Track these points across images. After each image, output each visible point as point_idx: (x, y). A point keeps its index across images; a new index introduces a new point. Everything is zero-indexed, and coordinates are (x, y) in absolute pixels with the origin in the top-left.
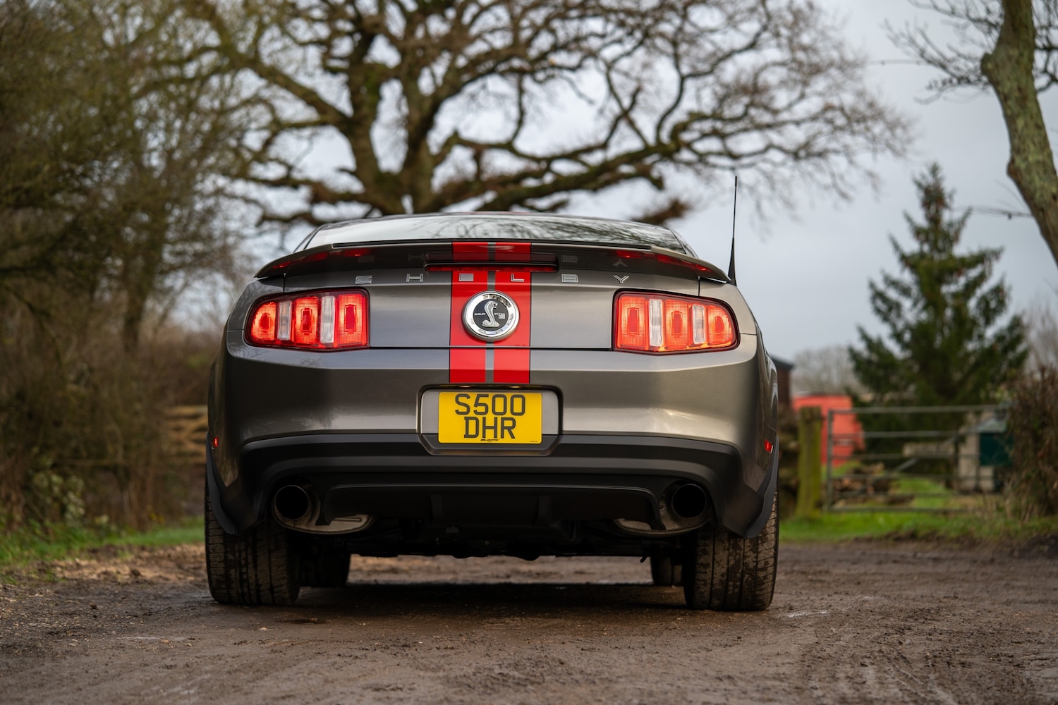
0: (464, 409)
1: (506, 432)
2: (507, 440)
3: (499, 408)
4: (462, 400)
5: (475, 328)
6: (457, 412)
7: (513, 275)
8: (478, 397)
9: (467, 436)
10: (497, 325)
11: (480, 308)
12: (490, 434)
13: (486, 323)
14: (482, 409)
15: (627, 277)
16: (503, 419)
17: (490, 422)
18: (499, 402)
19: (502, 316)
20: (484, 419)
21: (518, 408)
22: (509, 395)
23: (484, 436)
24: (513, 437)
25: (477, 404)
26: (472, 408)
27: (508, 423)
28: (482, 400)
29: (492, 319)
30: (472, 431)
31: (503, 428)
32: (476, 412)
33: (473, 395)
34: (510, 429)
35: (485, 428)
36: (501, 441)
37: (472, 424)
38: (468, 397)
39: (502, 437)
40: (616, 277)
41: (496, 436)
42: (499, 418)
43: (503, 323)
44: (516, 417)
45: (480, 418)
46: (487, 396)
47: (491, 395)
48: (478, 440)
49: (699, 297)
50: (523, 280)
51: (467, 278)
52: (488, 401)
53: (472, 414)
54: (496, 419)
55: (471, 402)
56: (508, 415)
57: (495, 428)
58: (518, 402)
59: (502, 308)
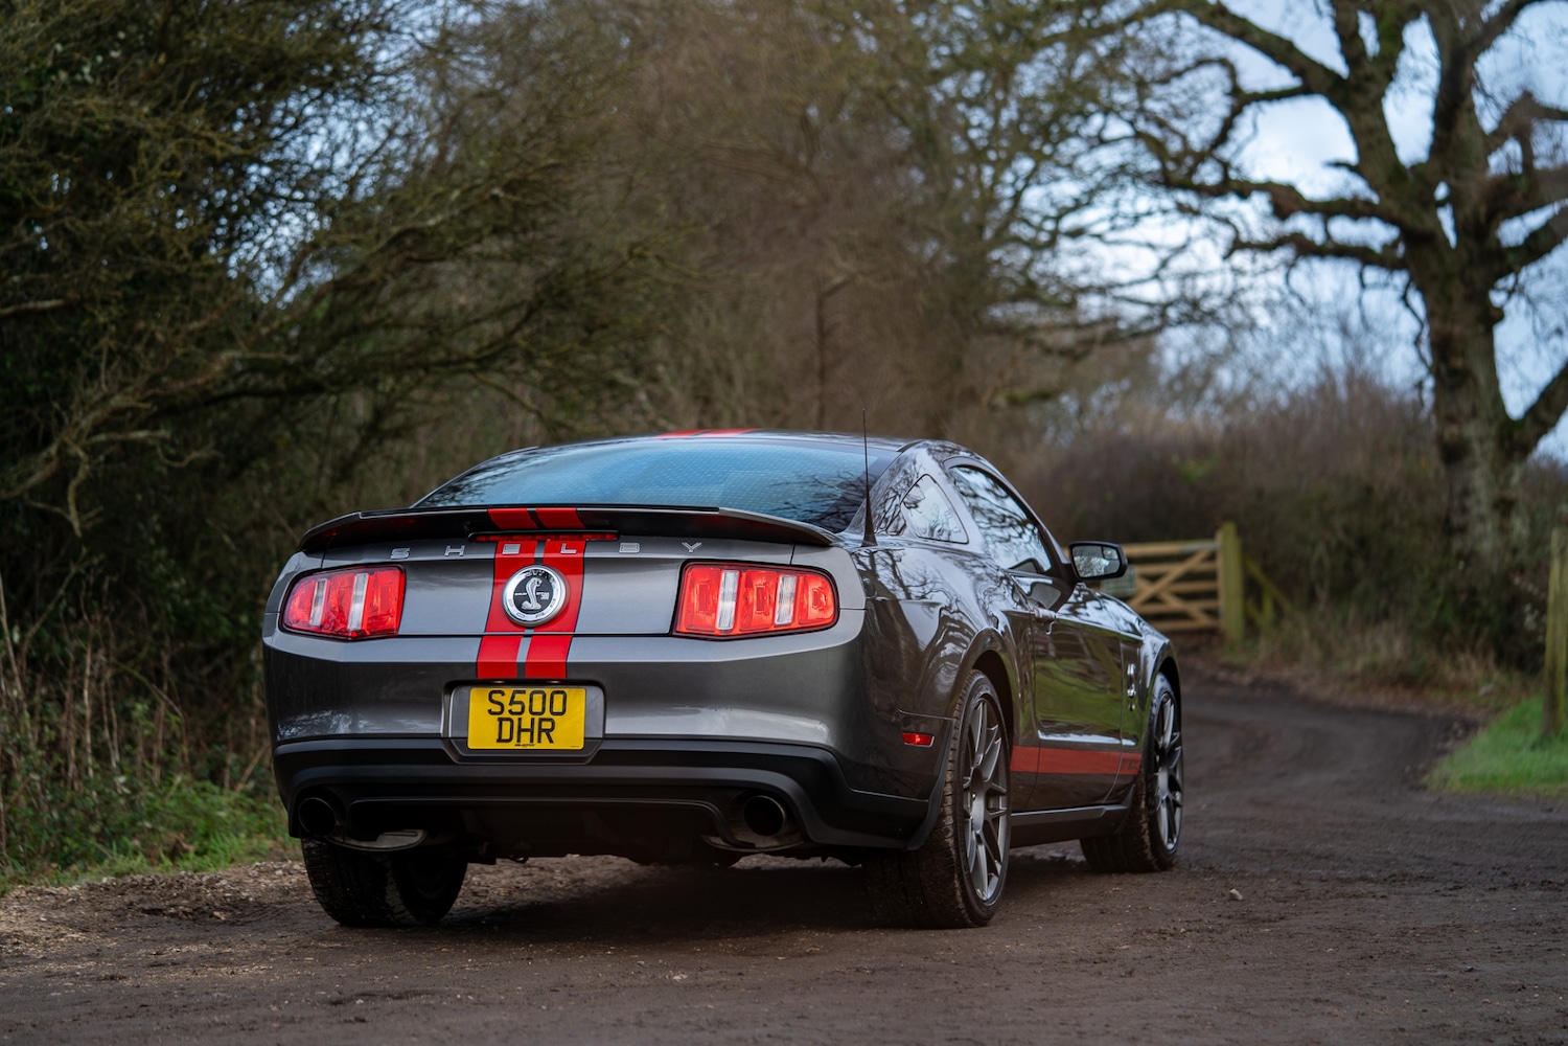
0: (497, 708)
1: (544, 735)
2: (545, 745)
3: (537, 707)
4: (496, 697)
5: (514, 610)
6: (490, 711)
7: (564, 545)
8: (515, 692)
9: (500, 740)
10: (539, 607)
11: (521, 587)
12: (525, 737)
13: (526, 605)
14: (516, 708)
15: (698, 545)
16: (541, 720)
17: (526, 724)
18: (538, 698)
19: (545, 596)
20: (520, 719)
21: (558, 707)
22: (548, 691)
23: (519, 740)
24: (551, 741)
25: (512, 702)
26: (507, 707)
27: (546, 725)
28: (518, 697)
29: (533, 599)
30: (506, 735)
31: (541, 730)
32: (510, 711)
33: (509, 691)
34: (548, 732)
35: (520, 730)
36: (537, 746)
37: (506, 725)
38: (503, 694)
39: (539, 741)
40: (686, 544)
41: (532, 741)
42: (537, 718)
43: (545, 604)
44: (555, 718)
45: (515, 718)
46: (524, 692)
47: (529, 690)
48: (511, 746)
49: (791, 565)
50: (574, 551)
51: (511, 550)
52: (525, 698)
53: (506, 714)
54: (533, 720)
55: (506, 700)
56: (547, 714)
57: (531, 731)
58: (558, 699)
59: (546, 586)
